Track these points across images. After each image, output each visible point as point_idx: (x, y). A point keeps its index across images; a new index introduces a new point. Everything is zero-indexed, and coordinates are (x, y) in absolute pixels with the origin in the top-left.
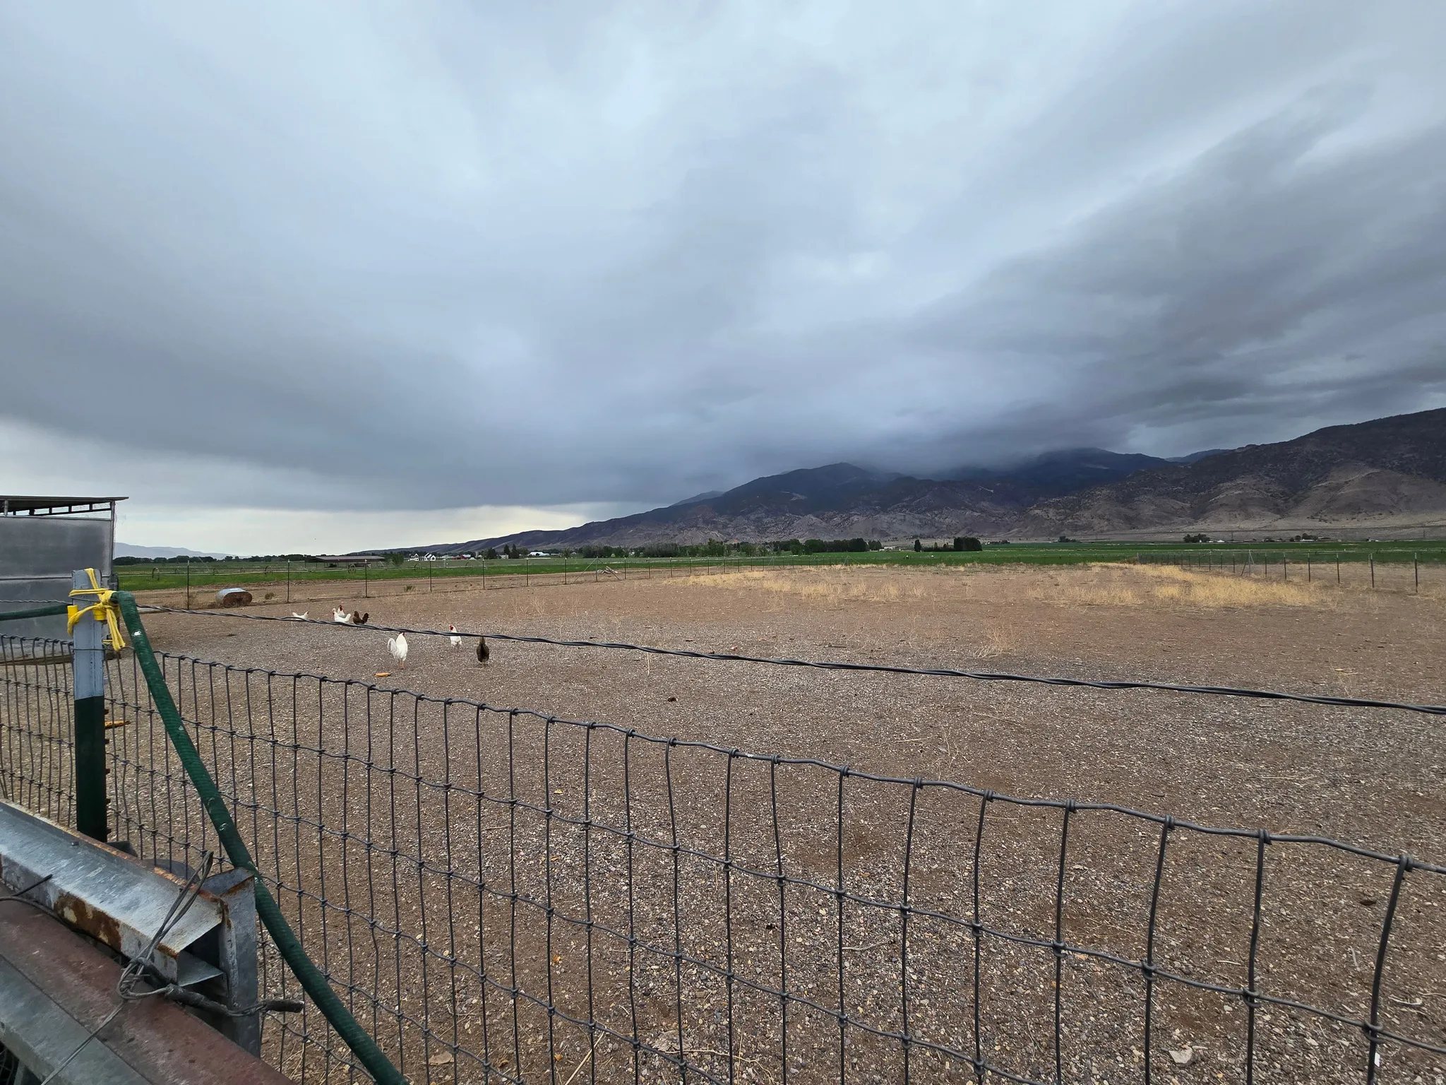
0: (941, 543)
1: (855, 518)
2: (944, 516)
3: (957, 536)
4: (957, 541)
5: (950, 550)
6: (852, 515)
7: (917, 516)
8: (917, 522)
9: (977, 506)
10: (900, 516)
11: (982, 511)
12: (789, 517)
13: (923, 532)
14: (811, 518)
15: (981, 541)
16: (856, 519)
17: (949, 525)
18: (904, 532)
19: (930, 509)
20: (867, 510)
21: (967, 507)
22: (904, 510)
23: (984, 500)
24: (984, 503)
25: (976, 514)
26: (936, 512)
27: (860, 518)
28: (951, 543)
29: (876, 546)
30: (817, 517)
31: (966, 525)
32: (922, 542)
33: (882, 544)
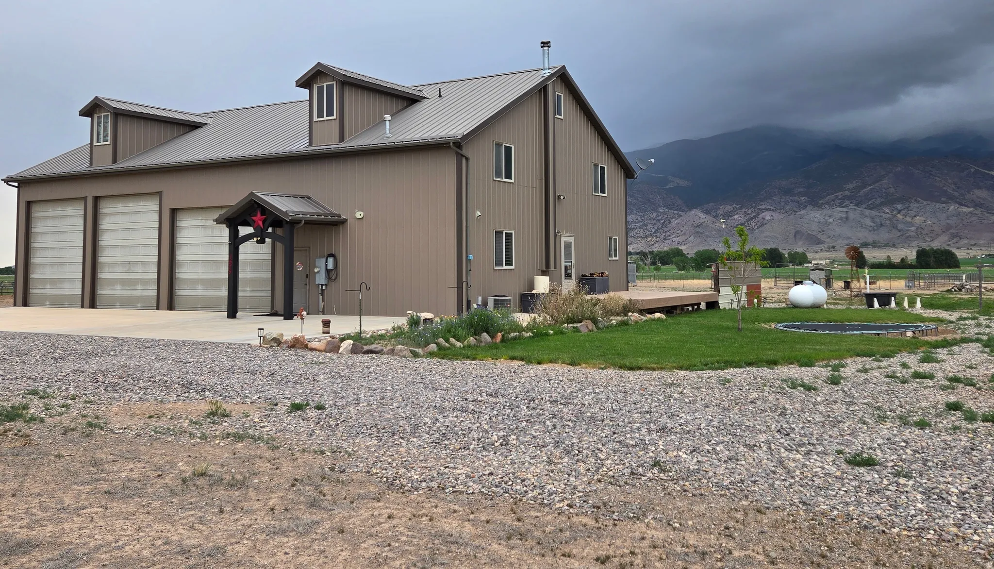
0: (896, 255)
1: (767, 216)
2: (912, 213)
3: (925, 246)
4: (921, 254)
5: (911, 266)
6: (762, 211)
7: (867, 212)
8: (868, 222)
9: (967, 196)
10: (839, 212)
11: (977, 205)
12: (664, 213)
13: (876, 238)
14: (698, 216)
15: (960, 254)
16: (767, 218)
17: (920, 228)
18: (848, 238)
19: (889, 201)
20: (786, 203)
21: (951, 199)
22: (847, 202)
23: (979, 188)
24: (977, 192)
25: (965, 209)
26: (899, 206)
27: (776, 215)
28: (911, 255)
29: (800, 259)
30: (707, 212)
31: (949, 227)
32: (871, 255)
33: (810, 256)
